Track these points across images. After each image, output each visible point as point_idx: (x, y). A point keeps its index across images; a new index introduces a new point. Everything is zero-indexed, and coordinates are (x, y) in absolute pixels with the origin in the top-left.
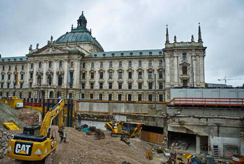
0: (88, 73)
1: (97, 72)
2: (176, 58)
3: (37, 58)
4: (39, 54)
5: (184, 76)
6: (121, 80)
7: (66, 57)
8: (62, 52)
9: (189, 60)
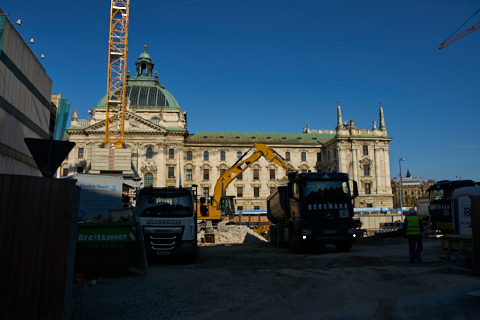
0: (197, 169)
1: (214, 169)
2: (354, 152)
3: (94, 137)
4: (98, 130)
5: (366, 178)
6: (257, 182)
7: (160, 139)
8: (151, 130)
9: (371, 155)
